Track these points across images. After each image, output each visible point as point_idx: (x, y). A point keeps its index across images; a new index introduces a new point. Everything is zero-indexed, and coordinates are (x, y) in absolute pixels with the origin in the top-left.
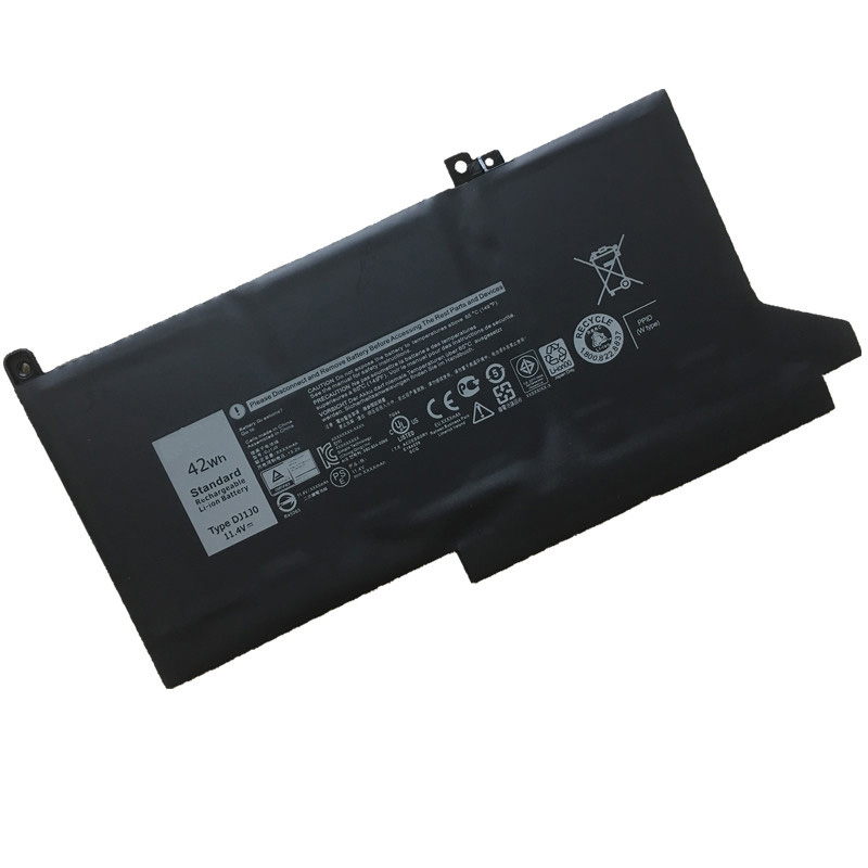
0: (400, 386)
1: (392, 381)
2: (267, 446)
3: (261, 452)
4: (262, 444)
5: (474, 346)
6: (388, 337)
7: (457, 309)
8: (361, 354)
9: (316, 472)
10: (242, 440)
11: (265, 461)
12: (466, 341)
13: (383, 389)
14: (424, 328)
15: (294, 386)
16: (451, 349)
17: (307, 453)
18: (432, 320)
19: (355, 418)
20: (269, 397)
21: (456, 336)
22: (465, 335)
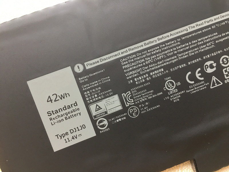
0: (172, 63)
1: (168, 60)
2: (94, 90)
3: (91, 93)
4: (92, 89)
5: (215, 44)
6: (169, 34)
7: (208, 22)
8: (152, 42)
9: (120, 108)
10: (80, 85)
11: (92, 99)
12: (211, 41)
13: (163, 63)
14: (189, 31)
15: (112, 57)
16: (202, 45)
17: (116, 97)
18: (194, 27)
19: (145, 79)
20: (98, 62)
21: (206, 37)
22: (211, 37)
